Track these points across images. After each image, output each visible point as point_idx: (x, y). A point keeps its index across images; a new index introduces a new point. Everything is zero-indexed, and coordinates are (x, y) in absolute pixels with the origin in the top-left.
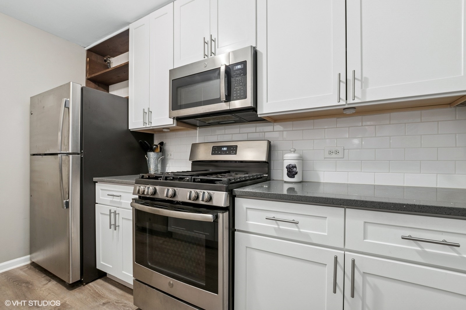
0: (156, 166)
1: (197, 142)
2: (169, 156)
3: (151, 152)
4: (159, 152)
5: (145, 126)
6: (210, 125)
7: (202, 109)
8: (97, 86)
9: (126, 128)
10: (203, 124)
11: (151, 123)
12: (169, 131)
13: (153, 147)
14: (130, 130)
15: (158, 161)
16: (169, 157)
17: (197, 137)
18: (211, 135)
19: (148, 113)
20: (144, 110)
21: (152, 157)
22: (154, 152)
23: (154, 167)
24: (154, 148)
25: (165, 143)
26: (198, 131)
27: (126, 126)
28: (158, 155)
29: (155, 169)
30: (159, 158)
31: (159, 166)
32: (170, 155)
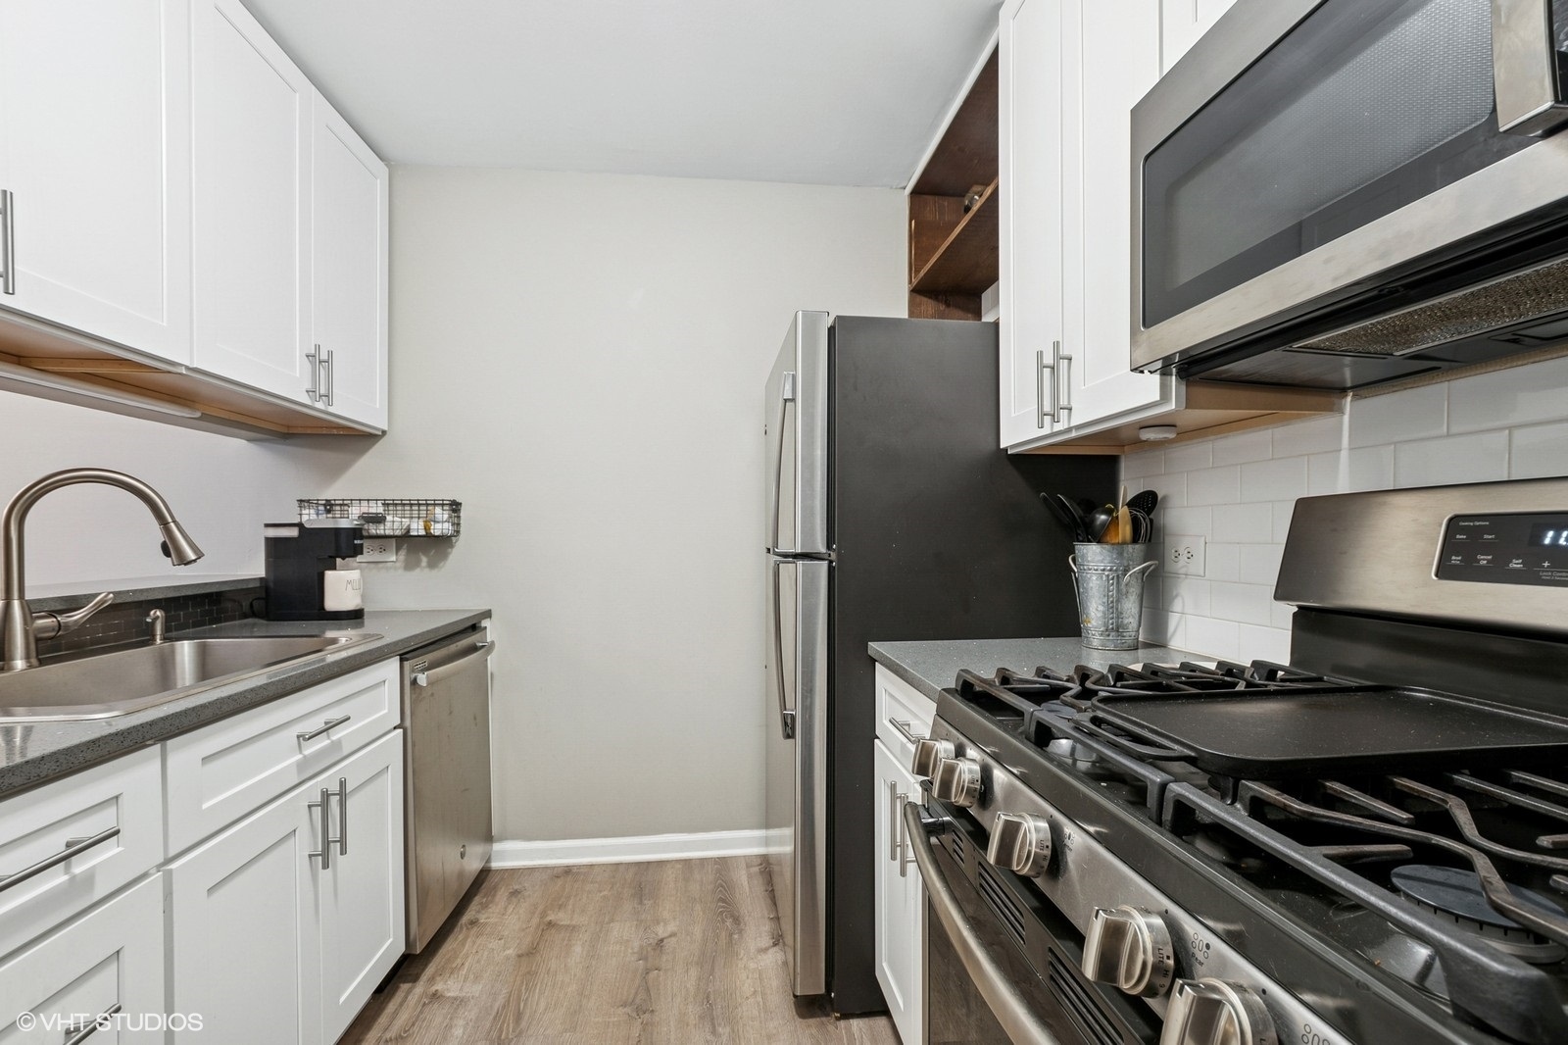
0: (1113, 607)
1: (1342, 488)
2: (1183, 559)
3: (1089, 541)
4: (1124, 543)
5: (1046, 431)
6: (1428, 367)
7: (1327, 261)
8: (942, 307)
9: (994, 447)
10: (1374, 369)
11: (1070, 409)
12: (1172, 436)
13: (1093, 520)
14: (1006, 450)
15: (1123, 587)
16: (1181, 565)
17: (1344, 455)
18: (1449, 435)
19: (1054, 367)
20: (1040, 355)
21: (1093, 561)
22: (1099, 542)
23: (1100, 615)
24: (1098, 522)
25: (1165, 498)
26: (1346, 418)
27: (991, 439)
28: (1120, 554)
29: (1106, 625)
30: (1126, 571)
31: (1130, 607)
32: (1186, 555)
